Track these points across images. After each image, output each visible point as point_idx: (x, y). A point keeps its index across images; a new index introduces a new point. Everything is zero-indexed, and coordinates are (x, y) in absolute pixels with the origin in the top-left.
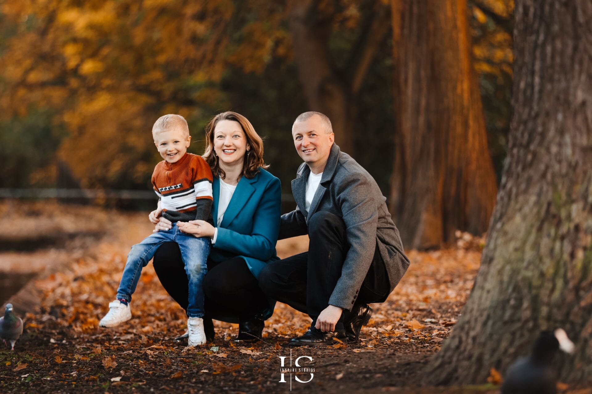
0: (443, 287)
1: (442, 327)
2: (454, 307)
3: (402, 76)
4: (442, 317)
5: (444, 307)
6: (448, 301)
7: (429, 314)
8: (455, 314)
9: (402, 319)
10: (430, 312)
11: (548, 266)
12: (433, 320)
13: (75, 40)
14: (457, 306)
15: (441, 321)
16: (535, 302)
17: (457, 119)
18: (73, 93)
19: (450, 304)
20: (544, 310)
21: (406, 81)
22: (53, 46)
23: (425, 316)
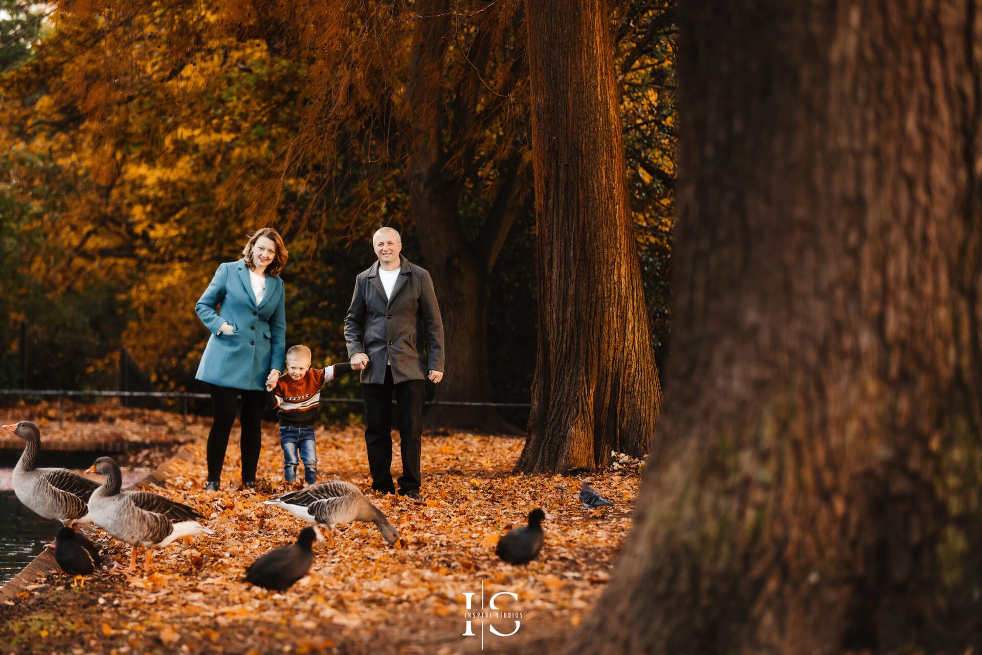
0: (591, 526)
1: (587, 584)
2: (604, 555)
3: (547, 257)
4: (587, 570)
5: (591, 555)
6: (596, 546)
7: (573, 565)
8: (604, 567)
9: (538, 573)
10: (574, 562)
11: (711, 527)
12: (577, 575)
13: (144, 201)
14: (607, 554)
15: (587, 576)
16: (696, 574)
17: (613, 310)
18: (141, 263)
19: (599, 551)
20: (706, 583)
21: (551, 261)
22: (118, 209)
23: (566, 568)
